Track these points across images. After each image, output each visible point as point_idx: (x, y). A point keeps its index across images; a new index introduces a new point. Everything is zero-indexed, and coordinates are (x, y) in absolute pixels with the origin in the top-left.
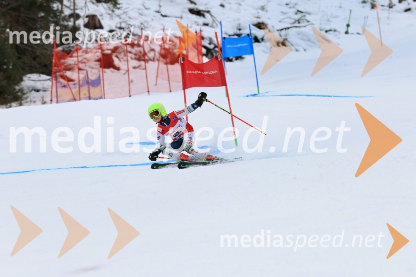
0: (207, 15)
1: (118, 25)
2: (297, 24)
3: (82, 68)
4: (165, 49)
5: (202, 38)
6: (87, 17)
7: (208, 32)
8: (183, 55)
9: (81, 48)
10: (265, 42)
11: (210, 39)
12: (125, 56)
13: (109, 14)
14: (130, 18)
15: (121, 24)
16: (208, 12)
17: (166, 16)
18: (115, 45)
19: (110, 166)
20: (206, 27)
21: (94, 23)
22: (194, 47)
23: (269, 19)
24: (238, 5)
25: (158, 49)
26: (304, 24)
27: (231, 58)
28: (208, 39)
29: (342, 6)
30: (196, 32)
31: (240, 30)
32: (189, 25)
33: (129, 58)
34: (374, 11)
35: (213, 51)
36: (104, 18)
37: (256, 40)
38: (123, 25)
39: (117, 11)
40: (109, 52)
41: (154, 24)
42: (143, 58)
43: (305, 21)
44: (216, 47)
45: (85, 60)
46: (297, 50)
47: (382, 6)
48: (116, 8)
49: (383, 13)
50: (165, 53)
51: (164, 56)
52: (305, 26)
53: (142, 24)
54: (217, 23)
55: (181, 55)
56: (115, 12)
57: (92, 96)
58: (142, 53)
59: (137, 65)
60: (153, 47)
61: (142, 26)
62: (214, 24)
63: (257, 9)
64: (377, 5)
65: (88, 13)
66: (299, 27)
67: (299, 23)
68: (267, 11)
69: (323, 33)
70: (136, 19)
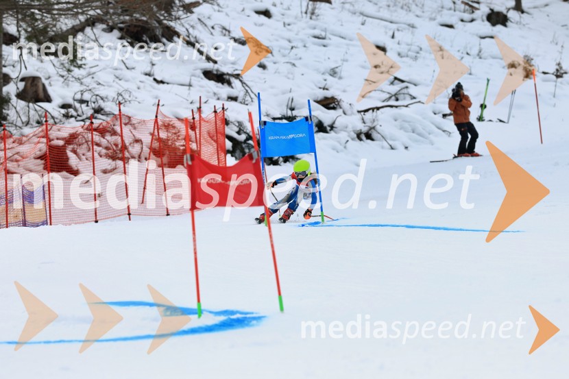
0: (235, 82)
1: (78, 96)
2: (392, 102)
3: (12, 169)
4: (159, 140)
5: (226, 122)
6: (22, 80)
7: (236, 113)
8: (192, 150)
9: (11, 136)
10: (336, 133)
11: (240, 124)
12: (89, 150)
13: (63, 76)
14: (99, 84)
15: (82, 94)
16: (237, 76)
17: (162, 82)
18: (72, 131)
19: (60, 341)
20: (233, 103)
21: (34, 91)
22: (211, 137)
23: (344, 91)
24: (289, 66)
25: (147, 139)
26: (406, 103)
27: (276, 158)
28: (237, 124)
29: (473, 72)
30: (215, 112)
31: (292, 109)
32: (203, 100)
33: (96, 155)
34: (530, 82)
35: (244, 146)
36: (52, 83)
37: (321, 128)
38: (87, 96)
39: (76, 72)
40: (61, 143)
41: (140, 95)
42: (120, 155)
43: (408, 97)
44: (249, 138)
45: (17, 157)
46: (392, 148)
47: (544, 73)
48: (75, 66)
49: (546, 86)
50: (160, 146)
51: (157, 153)
52: (407, 106)
53: (119, 94)
54: (253, 96)
55: (188, 151)
56: (72, 73)
57: (29, 219)
58: (120, 146)
59: (109, 168)
60: (138, 136)
61: (120, 98)
62: (248, 98)
63: (323, 74)
64: (536, 73)
65: (24, 73)
66: (396, 107)
67: (397, 100)
68: (340, 78)
69: (439, 118)
70: (110, 86)
